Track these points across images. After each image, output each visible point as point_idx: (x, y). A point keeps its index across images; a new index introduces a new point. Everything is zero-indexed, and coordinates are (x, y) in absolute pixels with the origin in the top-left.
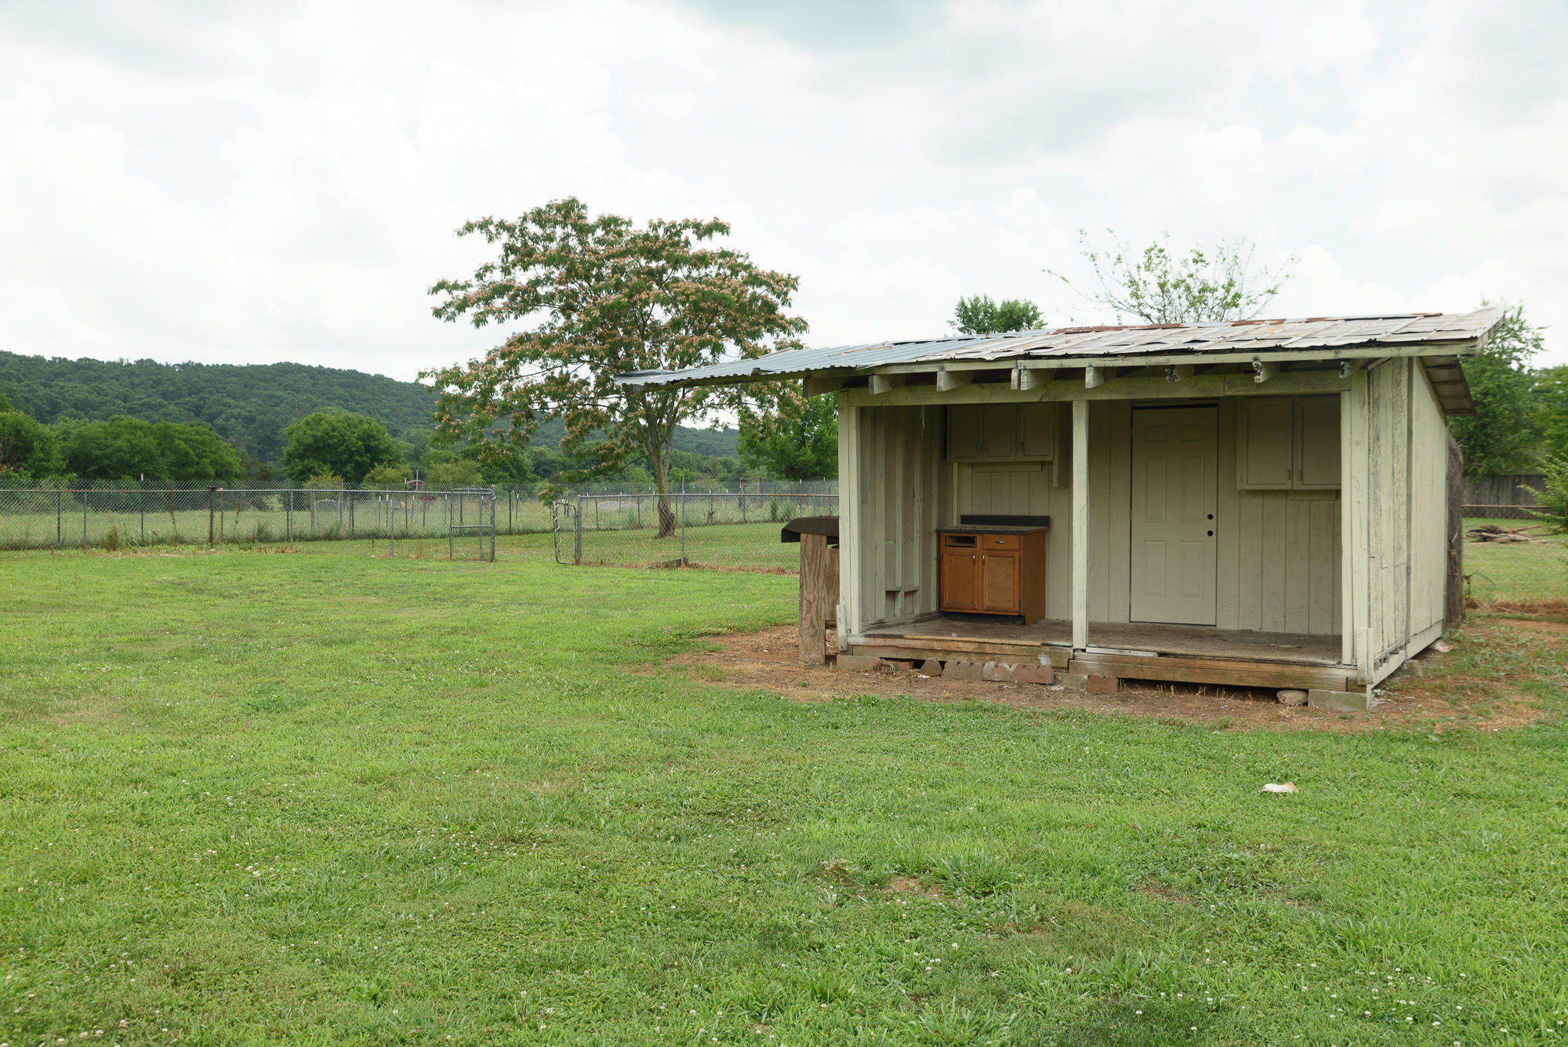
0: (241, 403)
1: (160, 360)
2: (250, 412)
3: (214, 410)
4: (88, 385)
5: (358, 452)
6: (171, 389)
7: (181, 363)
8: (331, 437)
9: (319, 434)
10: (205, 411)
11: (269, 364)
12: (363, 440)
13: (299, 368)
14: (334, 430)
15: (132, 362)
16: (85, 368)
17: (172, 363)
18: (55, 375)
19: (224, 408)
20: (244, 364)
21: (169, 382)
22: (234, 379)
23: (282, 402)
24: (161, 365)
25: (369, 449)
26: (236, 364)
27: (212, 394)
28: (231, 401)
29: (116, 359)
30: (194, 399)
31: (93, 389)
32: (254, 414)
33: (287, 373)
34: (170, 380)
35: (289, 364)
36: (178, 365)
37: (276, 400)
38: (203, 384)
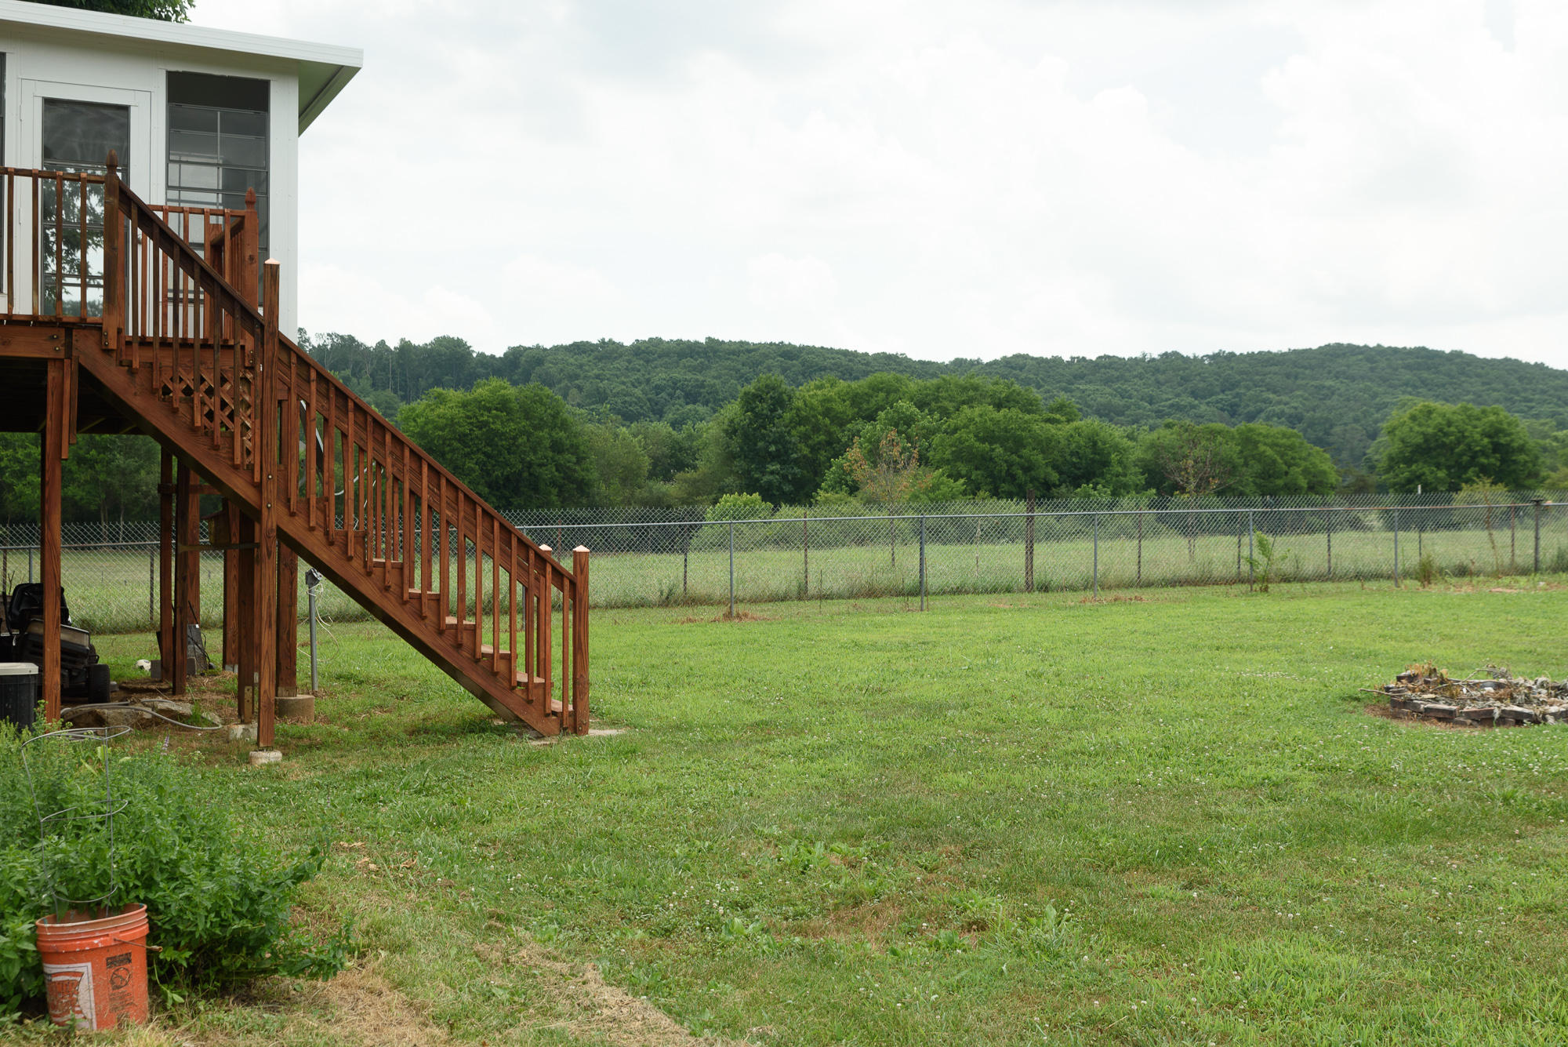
0: (1285, 398)
1: (1187, 352)
2: (1296, 408)
3: (1251, 408)
4: (1110, 387)
5: (1483, 453)
6: (1201, 385)
7: (1211, 353)
8: (1446, 435)
9: (1430, 430)
10: (1241, 410)
11: (1315, 347)
12: (1489, 436)
13: (1352, 350)
14: (1449, 424)
15: (1156, 356)
16: (1105, 367)
17: (1200, 354)
18: (1075, 377)
19: (1264, 406)
20: (1285, 350)
21: (1198, 378)
22: (1273, 369)
23: (1333, 394)
24: (1188, 358)
25: (1497, 448)
26: (1274, 350)
27: (1248, 389)
28: (1271, 396)
29: (1138, 355)
30: (1228, 396)
31: (1115, 390)
32: (1300, 410)
33: (1338, 356)
34: (1199, 374)
35: (1339, 346)
36: (1207, 356)
37: (1325, 391)
38: (1238, 377)
